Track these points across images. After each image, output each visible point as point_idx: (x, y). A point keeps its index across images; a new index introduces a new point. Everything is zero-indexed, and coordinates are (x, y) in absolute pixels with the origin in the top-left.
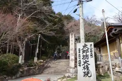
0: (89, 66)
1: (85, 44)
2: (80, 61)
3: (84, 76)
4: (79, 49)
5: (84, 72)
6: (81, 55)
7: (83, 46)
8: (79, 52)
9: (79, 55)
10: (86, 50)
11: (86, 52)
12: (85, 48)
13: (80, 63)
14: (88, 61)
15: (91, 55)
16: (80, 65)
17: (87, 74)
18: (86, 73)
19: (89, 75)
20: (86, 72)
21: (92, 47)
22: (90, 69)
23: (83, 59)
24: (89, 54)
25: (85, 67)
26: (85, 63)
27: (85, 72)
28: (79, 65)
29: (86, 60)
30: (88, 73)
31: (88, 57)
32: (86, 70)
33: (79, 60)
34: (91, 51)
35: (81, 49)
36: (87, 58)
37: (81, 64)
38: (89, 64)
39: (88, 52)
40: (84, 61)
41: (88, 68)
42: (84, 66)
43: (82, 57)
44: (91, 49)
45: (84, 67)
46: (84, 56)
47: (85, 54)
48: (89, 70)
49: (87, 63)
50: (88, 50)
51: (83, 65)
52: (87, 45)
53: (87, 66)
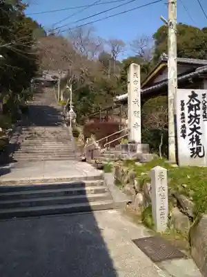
0: (200, 137)
1: (193, 92)
2: (184, 126)
3: (192, 156)
4: (182, 102)
5: (191, 149)
6: (187, 115)
7: (189, 96)
8: (183, 109)
9: (183, 114)
10: (195, 105)
11: (196, 110)
12: (193, 101)
13: (184, 131)
14: (199, 128)
15: (204, 116)
16: (184, 136)
17: (197, 153)
18: (195, 150)
19: (201, 154)
20: (194, 148)
22: (201, 142)
23: (189, 122)
24: (200, 112)
25: (193, 138)
26: (194, 130)
28: (181, 134)
29: (195, 126)
30: (199, 150)
31: (199, 119)
32: (195, 146)
33: (182, 124)
34: (205, 108)
35: (185, 102)
36: (197, 120)
37: (187, 134)
38: (200, 134)
39: (199, 109)
40: (192, 127)
41: (198, 140)
42: (191, 137)
43: (187, 119)
44: (204, 104)
45: (191, 140)
46: (190, 117)
47: (192, 113)
48: (201, 145)
49: (198, 130)
50: (198, 105)
51: (189, 135)
52: (197, 95)
53: (197, 137)
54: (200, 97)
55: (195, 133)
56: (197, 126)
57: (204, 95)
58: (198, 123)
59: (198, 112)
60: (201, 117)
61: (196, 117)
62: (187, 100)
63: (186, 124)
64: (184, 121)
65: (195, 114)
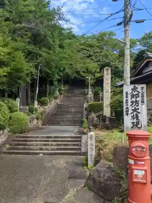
0: (139, 115)
1: (134, 86)
2: (127, 108)
3: (132, 127)
4: (127, 93)
6: (130, 101)
7: (132, 89)
8: (127, 97)
9: (127, 100)
10: (136, 95)
11: (136, 97)
12: (135, 92)
13: (127, 111)
15: (143, 102)
16: (127, 114)
17: (137, 126)
18: (135, 123)
19: (139, 126)
21: (144, 90)
22: (139, 118)
23: (131, 105)
24: (139, 99)
25: (134, 116)
26: (135, 110)
27: (133, 123)
29: (135, 108)
30: (138, 123)
32: (135, 121)
34: (143, 96)
35: (129, 93)
36: (137, 104)
37: (129, 113)
38: (139, 113)
39: (138, 97)
40: (133, 108)
41: (137, 117)
42: (132, 115)
43: (130, 104)
44: (142, 94)
46: (132, 102)
47: (134, 100)
49: (137, 111)
50: (138, 94)
51: (132, 113)
52: (137, 88)
53: (137, 115)
54: (139, 90)
55: (135, 113)
56: (137, 108)
57: (142, 88)
58: (138, 106)
59: (138, 99)
60: (140, 102)
61: (137, 102)
62: (130, 91)
63: (129, 106)
64: (127, 105)
65: (136, 100)
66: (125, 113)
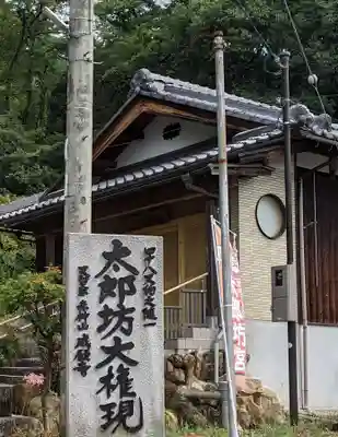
0: (133, 373)
1: (116, 243)
2: (84, 341)
3: (104, 427)
4: (83, 270)
5: (102, 407)
6: (94, 308)
7: (105, 255)
8: (83, 291)
9: (83, 306)
10: (122, 281)
11: (123, 293)
12: (117, 269)
13: (83, 357)
14: (130, 346)
15: (149, 314)
16: (83, 369)
17: (122, 419)
18: (116, 411)
19: (132, 421)
20: (113, 405)
21: (153, 263)
22: (135, 387)
23: (100, 329)
24: (134, 302)
25: (110, 375)
26: (115, 351)
27: (107, 408)
28: (75, 364)
29: (117, 340)
30: (127, 408)
31: (130, 320)
32: (115, 397)
33: (79, 335)
34: (149, 290)
35: (91, 272)
36: (125, 325)
37: (92, 362)
38: (134, 363)
39: (133, 291)
40: (109, 342)
41: (125, 382)
42: (104, 371)
43: (94, 322)
44: (148, 278)
45: (105, 380)
46: (106, 314)
47: (112, 303)
48: (134, 394)
49: (125, 353)
50: (130, 280)
51: (100, 366)
52: (127, 252)
53: (123, 372)
54: (136, 259)
55: (116, 363)
56: (125, 340)
57: (149, 253)
58: (128, 332)
59: (129, 302)
60: (137, 316)
61: (124, 314)
62: (96, 266)
63: (91, 332)
64: (84, 327)
65: (120, 305)
66: (72, 363)
